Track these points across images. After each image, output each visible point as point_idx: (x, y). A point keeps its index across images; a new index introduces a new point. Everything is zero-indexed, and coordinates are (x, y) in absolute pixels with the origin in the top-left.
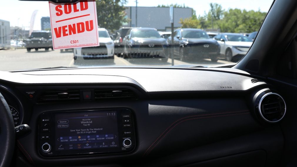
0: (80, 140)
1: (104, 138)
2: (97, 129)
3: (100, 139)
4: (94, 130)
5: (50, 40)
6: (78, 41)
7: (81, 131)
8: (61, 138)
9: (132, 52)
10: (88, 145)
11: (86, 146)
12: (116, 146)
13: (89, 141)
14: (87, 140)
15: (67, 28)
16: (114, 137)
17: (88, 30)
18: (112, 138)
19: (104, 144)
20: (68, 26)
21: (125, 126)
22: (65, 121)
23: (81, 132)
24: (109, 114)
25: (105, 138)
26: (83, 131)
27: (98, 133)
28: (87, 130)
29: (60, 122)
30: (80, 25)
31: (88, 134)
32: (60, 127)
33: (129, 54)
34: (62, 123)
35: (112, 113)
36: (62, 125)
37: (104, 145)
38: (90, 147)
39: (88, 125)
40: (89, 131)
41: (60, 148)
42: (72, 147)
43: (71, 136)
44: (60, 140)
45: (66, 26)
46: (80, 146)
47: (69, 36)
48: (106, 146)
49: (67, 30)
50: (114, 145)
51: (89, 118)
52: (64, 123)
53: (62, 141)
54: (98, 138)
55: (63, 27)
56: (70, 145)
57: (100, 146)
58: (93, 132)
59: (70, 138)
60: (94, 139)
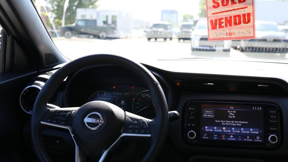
0: (224, 131)
1: (248, 132)
2: (242, 122)
3: (245, 132)
4: (239, 122)
5: (169, 31)
6: (233, 33)
7: (226, 122)
8: (206, 127)
9: (250, 46)
10: (233, 137)
11: (230, 138)
12: (261, 141)
13: (233, 133)
14: (232, 132)
15: (223, 21)
16: (259, 132)
17: (245, 22)
18: (258, 133)
19: (248, 137)
20: (224, 19)
21: (271, 121)
22: (211, 111)
23: (226, 124)
24: (254, 108)
25: (250, 132)
26: (228, 123)
27: (243, 126)
28: (232, 122)
29: (206, 112)
30: (237, 18)
31: (233, 126)
32: (205, 116)
33: (246, 48)
34: (208, 113)
35: (258, 108)
36: (207, 115)
37: (248, 139)
38: (234, 139)
39: (233, 117)
40: (234, 123)
41: (205, 137)
42: (216, 137)
43: (215, 126)
44: (204, 128)
45: (222, 19)
46: (224, 137)
47: (225, 28)
48: (250, 140)
49: (223, 23)
50: (259, 139)
51: (235, 111)
52: (210, 113)
53: (206, 130)
54: (242, 131)
55: (219, 19)
56: (214, 135)
57: (245, 140)
58: (238, 124)
59: (215, 128)
60: (239, 132)
